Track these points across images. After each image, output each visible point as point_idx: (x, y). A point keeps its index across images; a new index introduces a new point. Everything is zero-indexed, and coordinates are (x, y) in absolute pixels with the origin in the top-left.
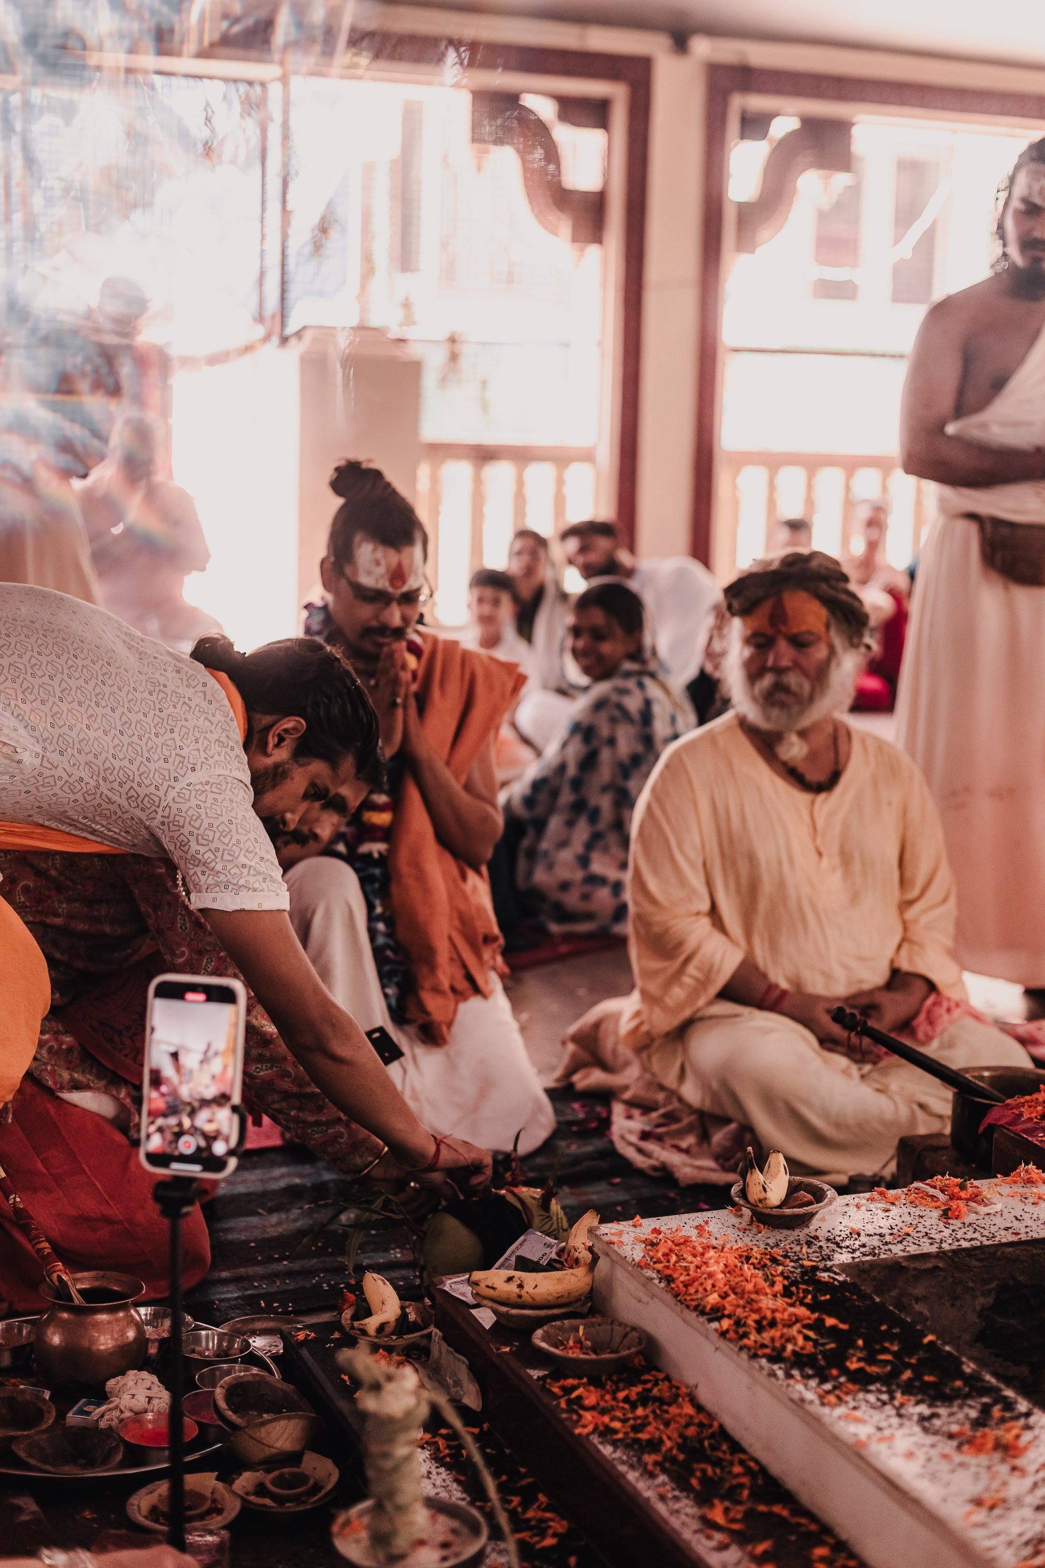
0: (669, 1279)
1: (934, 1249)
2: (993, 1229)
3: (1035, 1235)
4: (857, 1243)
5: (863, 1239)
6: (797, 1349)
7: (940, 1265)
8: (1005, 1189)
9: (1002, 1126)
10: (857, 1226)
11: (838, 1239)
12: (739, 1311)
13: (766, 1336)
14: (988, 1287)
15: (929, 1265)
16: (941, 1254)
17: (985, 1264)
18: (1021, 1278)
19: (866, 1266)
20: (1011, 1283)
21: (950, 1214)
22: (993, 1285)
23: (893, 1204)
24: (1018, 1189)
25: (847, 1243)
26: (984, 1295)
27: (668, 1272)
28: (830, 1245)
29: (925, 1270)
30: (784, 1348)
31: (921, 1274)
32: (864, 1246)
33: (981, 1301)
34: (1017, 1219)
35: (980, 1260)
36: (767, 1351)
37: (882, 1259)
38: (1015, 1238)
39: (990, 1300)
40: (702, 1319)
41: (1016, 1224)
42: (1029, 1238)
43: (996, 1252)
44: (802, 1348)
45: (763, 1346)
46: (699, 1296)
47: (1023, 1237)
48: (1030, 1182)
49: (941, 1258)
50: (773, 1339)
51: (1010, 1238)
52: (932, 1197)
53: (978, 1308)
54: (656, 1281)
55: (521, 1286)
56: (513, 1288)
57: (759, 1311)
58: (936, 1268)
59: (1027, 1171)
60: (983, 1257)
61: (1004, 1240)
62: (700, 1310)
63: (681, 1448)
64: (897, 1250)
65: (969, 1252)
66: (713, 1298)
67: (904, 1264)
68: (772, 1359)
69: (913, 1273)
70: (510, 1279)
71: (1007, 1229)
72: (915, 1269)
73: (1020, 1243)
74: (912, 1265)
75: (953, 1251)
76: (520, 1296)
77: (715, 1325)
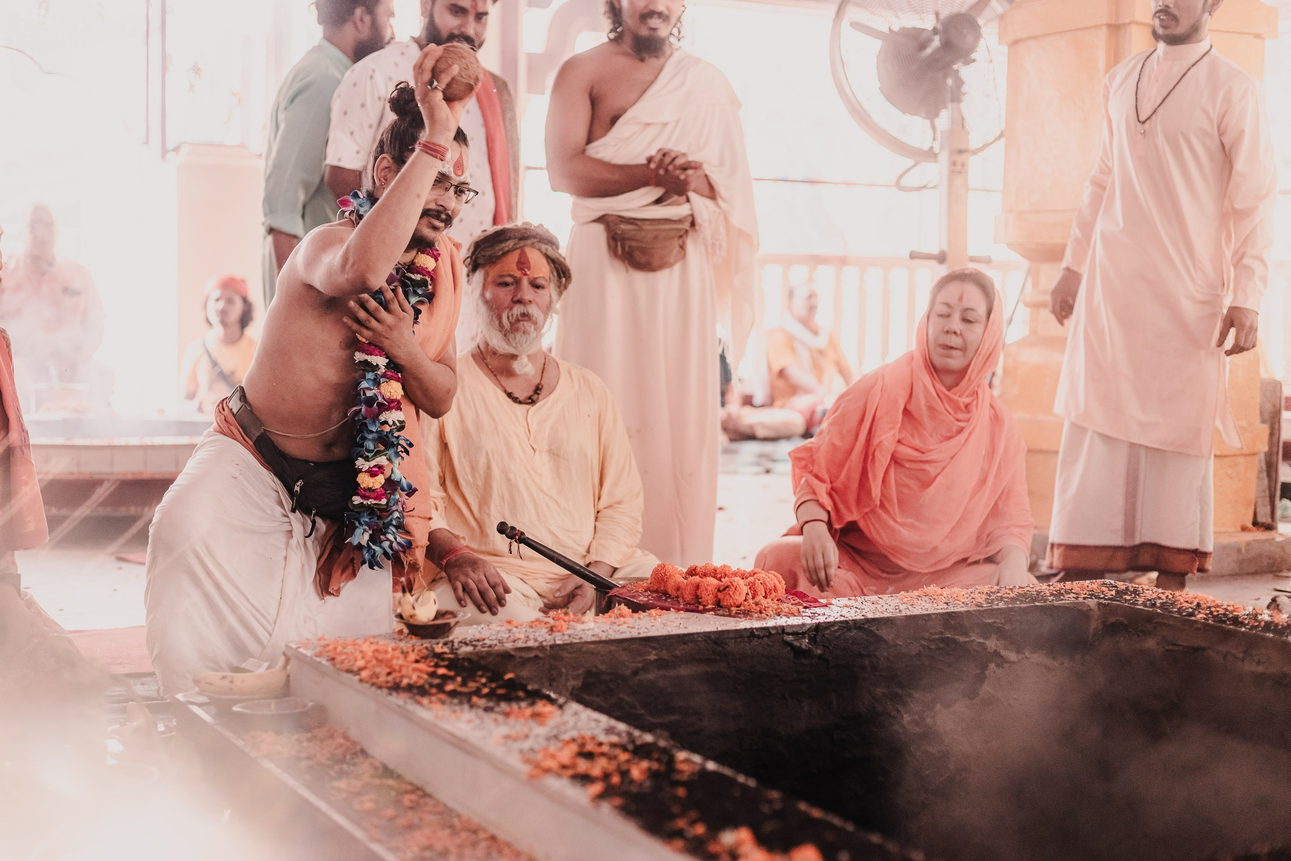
0: (333, 659)
1: (536, 644)
2: (583, 636)
3: (612, 638)
4: (481, 643)
5: (486, 641)
6: (412, 682)
7: (541, 655)
8: (604, 620)
9: (615, 595)
10: (483, 636)
11: (468, 642)
12: (378, 670)
13: (390, 678)
14: (576, 673)
15: (532, 655)
16: (541, 648)
17: (574, 655)
18: (603, 668)
19: (484, 654)
20: (594, 670)
21: (554, 629)
22: (581, 671)
23: (516, 627)
24: (613, 619)
25: (474, 643)
26: (574, 678)
27: (333, 656)
28: (461, 644)
29: (529, 659)
30: (401, 682)
31: (525, 662)
32: (485, 644)
33: (572, 683)
34: (603, 631)
35: (570, 653)
36: (389, 685)
37: (497, 650)
38: (597, 639)
39: (578, 683)
40: (350, 676)
41: (601, 634)
42: (607, 639)
43: (582, 647)
44: (416, 682)
45: (387, 682)
46: (351, 663)
47: (603, 638)
48: (621, 616)
49: (541, 651)
50: (394, 679)
51: (594, 639)
52: (546, 623)
53: (570, 688)
54: (324, 662)
55: (232, 682)
56: (226, 683)
57: (390, 667)
58: (536, 657)
59: (619, 609)
60: (571, 650)
61: (589, 640)
62: (349, 671)
63: (328, 759)
64: (509, 646)
65: (563, 647)
66: (361, 663)
67: (513, 653)
68: (390, 688)
69: (520, 660)
70: (224, 678)
71: (593, 635)
72: (521, 657)
73: (600, 642)
74: (518, 654)
75: (552, 647)
76: (231, 689)
77: (357, 677)
